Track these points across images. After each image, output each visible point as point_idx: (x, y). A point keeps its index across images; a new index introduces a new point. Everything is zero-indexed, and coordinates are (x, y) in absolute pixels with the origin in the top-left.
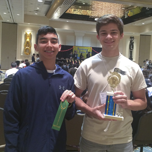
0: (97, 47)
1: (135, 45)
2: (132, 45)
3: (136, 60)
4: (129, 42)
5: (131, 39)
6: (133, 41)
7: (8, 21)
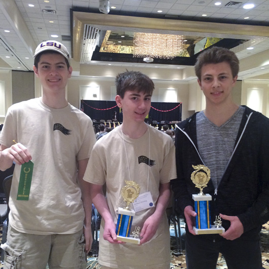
0: (159, 102)
7: (19, 68)
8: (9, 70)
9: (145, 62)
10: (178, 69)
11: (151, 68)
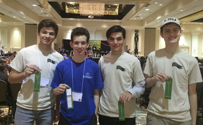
1: (140, 38)
2: (137, 37)
3: (141, 51)
4: (134, 35)
5: (135, 32)
6: (138, 34)
7: (27, 23)
8: (24, 24)
9: (89, 18)
10: (118, 22)
11: (102, 22)
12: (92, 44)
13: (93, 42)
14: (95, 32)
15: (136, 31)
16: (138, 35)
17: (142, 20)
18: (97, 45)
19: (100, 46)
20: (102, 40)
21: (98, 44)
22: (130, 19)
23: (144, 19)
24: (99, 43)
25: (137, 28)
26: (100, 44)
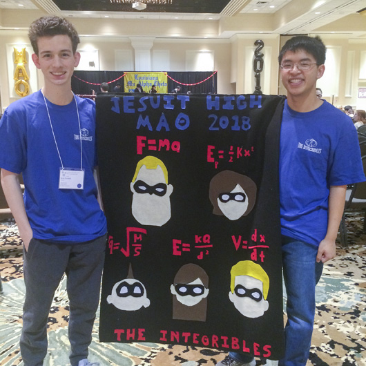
4: (253, 53)
6: (262, 51)
12: (145, 81)
13: (147, 75)
14: (151, 50)
15: (256, 43)
16: (263, 55)
17: (273, 12)
18: (159, 84)
19: (166, 87)
20: (169, 71)
21: (160, 80)
22: (241, 12)
23: (277, 9)
24: (163, 79)
25: (261, 34)
26: (166, 81)
